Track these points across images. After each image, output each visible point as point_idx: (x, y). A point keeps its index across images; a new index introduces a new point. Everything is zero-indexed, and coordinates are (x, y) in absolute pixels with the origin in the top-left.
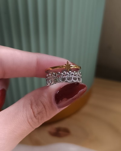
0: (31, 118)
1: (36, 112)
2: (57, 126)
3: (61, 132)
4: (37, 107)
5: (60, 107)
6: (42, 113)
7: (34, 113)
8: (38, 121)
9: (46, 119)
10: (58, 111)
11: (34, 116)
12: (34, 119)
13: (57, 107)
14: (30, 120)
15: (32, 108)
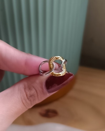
0: (25, 100)
1: (29, 95)
2: (46, 108)
3: (50, 114)
4: (30, 91)
5: (49, 92)
6: (34, 96)
7: (27, 95)
8: (31, 103)
9: (37, 102)
10: (49, 95)
11: (27, 98)
12: (27, 101)
13: (47, 92)
14: (24, 101)
15: (25, 91)
